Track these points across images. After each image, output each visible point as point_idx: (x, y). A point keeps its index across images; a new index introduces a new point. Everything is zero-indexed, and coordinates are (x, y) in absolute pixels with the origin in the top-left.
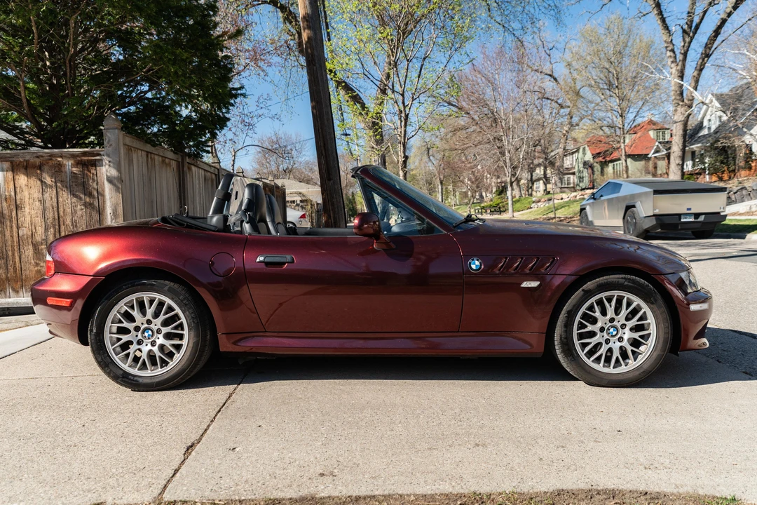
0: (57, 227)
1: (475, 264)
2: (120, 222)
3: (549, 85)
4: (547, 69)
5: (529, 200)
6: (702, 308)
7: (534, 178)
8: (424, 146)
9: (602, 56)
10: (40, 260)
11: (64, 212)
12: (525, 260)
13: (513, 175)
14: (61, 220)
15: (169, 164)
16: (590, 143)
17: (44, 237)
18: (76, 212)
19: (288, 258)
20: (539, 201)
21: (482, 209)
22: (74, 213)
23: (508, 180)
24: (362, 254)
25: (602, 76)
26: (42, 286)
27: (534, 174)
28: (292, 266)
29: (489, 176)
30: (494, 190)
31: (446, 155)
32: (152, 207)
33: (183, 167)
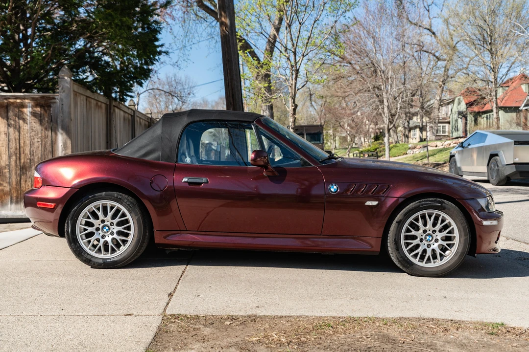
0: (18, 155)
1: (334, 188)
2: (69, 152)
3: (427, 39)
4: (426, 23)
5: (406, 146)
6: (492, 224)
7: (411, 125)
8: (307, 92)
9: (477, 14)
10: (3, 181)
11: (24, 144)
12: (369, 187)
13: (391, 122)
14: (22, 149)
15: (100, 107)
16: (464, 95)
17: (7, 163)
18: (33, 144)
19: (204, 180)
20: (415, 148)
21: (360, 153)
22: (32, 144)
23: (386, 126)
24: (255, 179)
25: (477, 32)
26: (33, 194)
27: (410, 122)
28: (207, 186)
29: (367, 122)
30: (373, 136)
31: (328, 101)
32: (89, 141)
33: (110, 109)
